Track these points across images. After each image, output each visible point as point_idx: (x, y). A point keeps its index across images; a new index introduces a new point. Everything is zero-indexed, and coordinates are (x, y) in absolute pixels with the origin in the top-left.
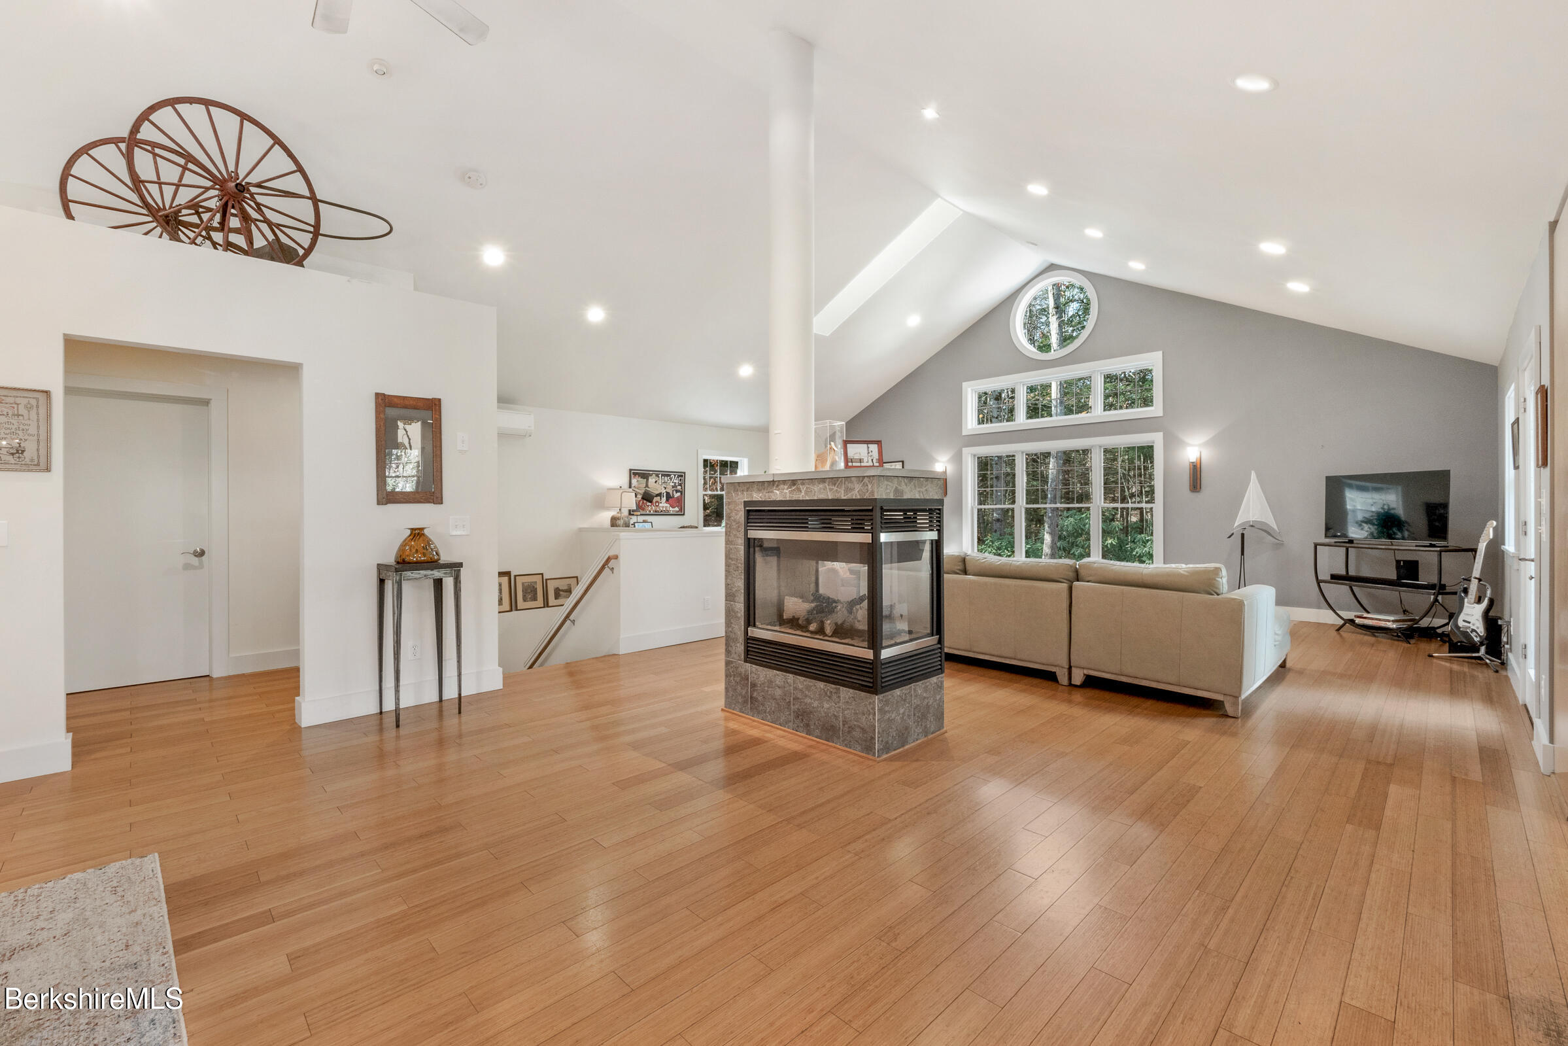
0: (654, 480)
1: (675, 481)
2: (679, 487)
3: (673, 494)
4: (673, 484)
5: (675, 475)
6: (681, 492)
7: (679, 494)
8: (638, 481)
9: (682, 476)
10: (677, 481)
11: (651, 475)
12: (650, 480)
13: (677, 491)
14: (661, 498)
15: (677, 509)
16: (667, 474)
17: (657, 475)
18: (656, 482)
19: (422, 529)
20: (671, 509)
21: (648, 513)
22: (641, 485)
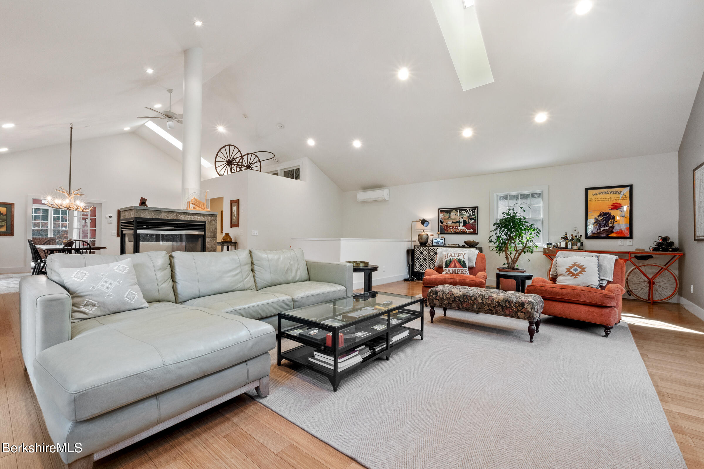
0: (454, 214)
1: (470, 213)
2: (473, 217)
3: (469, 221)
4: (468, 215)
5: (470, 210)
6: (475, 220)
7: (473, 221)
8: (443, 215)
9: (475, 209)
10: (471, 213)
11: (452, 210)
12: (451, 214)
13: (472, 219)
14: (459, 224)
15: (472, 230)
16: (464, 209)
17: (457, 211)
18: (455, 215)
19: (228, 234)
20: (467, 230)
21: (450, 233)
22: (445, 217)
